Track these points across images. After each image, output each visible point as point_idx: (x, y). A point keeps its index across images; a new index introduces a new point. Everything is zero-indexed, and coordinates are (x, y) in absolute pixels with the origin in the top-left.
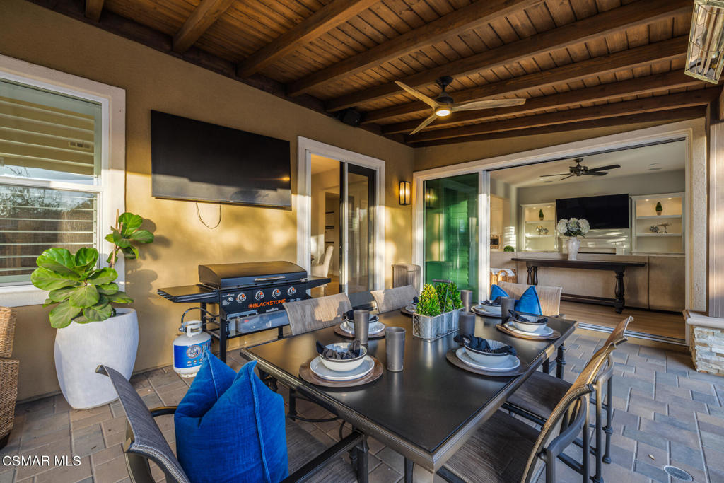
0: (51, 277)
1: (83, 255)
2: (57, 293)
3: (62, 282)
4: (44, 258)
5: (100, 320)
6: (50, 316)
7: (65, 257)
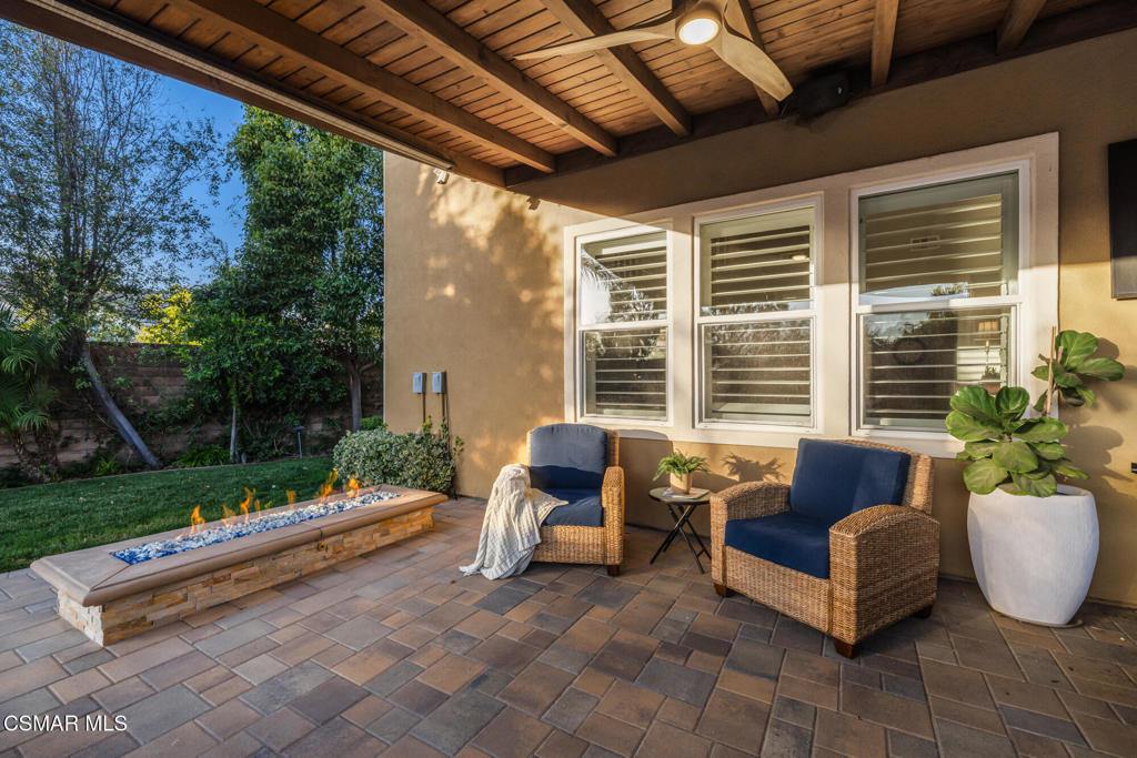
0: (967, 424)
1: (1004, 396)
2: (974, 447)
3: (982, 432)
4: (958, 399)
5: (1038, 495)
6: (965, 474)
7: (982, 398)
